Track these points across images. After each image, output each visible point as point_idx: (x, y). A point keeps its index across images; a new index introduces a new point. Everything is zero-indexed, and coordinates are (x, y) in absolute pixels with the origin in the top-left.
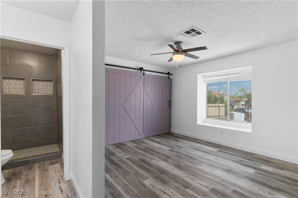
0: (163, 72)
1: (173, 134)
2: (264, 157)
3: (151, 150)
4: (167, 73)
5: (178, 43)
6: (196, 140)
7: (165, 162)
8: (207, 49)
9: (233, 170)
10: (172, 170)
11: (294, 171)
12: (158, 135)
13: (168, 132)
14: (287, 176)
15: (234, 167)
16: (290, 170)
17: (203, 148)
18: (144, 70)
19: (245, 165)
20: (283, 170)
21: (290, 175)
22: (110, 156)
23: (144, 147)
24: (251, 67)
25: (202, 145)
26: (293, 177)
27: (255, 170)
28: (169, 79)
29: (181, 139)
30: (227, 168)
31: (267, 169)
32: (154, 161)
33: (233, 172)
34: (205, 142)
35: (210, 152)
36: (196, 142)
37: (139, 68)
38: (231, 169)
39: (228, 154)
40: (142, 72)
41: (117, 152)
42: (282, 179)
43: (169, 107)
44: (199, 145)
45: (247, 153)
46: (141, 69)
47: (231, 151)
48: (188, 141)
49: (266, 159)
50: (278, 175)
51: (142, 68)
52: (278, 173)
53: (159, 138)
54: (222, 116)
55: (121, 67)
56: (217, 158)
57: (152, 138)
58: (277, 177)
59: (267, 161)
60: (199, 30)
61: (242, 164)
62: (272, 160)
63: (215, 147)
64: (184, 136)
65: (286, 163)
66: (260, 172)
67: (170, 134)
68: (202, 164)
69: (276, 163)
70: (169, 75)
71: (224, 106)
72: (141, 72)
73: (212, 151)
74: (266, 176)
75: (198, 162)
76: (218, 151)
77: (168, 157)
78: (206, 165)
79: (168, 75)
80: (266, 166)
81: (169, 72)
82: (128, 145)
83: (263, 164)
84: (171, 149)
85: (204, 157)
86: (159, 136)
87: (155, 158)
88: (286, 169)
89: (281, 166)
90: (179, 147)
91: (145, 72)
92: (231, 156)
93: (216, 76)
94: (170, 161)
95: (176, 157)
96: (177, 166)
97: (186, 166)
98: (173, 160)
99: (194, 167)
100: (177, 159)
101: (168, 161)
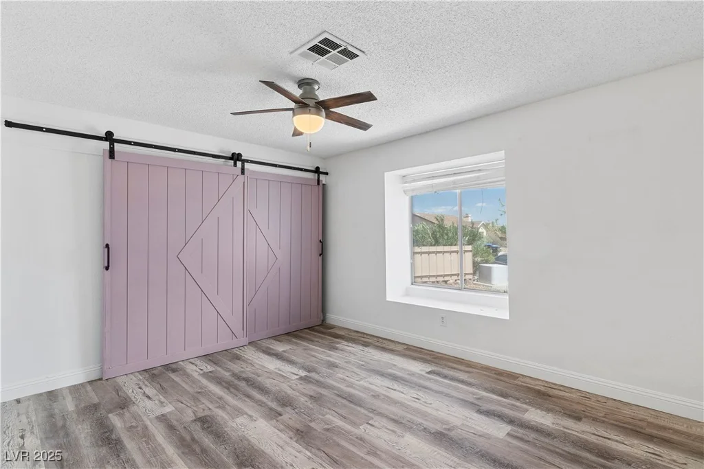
0: (300, 167)
1: (333, 327)
2: (537, 383)
3: (247, 380)
4: (313, 169)
5: (305, 83)
6: (384, 341)
7: (271, 419)
8: (376, 99)
9: (452, 434)
10: (279, 451)
11: (604, 422)
12: (288, 334)
13: (320, 323)
14: (587, 441)
15: (457, 422)
16: (595, 419)
17: (395, 365)
18: (244, 161)
19: (488, 413)
20: (578, 419)
21: (593, 437)
22: (110, 411)
23: (234, 375)
24: (502, 154)
25: (392, 357)
26: (600, 441)
27: (508, 428)
28: (318, 184)
29: (346, 343)
30: (439, 427)
31: (541, 421)
32: (240, 420)
33: (451, 439)
34: (405, 347)
35: (407, 377)
36: (383, 348)
37: (230, 155)
38: (449, 430)
39: (453, 379)
40: (239, 164)
41: (140, 397)
42: (573, 451)
43: (321, 258)
44: (386, 357)
45: (500, 374)
46: (235, 157)
47: (461, 370)
48: (361, 348)
49: (542, 389)
50: (565, 437)
51: (239, 155)
52: (564, 433)
53: (289, 342)
54: (466, 274)
55: (173, 150)
56: (421, 394)
57: (266, 344)
58: (561, 447)
59: (543, 395)
60: (345, 44)
61: (480, 412)
62: (556, 392)
63: (425, 361)
64: (357, 332)
65: (587, 396)
66: (521, 431)
67: (322, 329)
68: (376, 418)
69: (565, 400)
70: (319, 176)
71: (471, 251)
72: (235, 165)
73: (413, 374)
74: (534, 445)
75: (366, 412)
76: (429, 373)
77: (286, 402)
78: (384, 420)
79: (317, 175)
80: (538, 411)
81: (318, 168)
82: (190, 368)
83: (533, 406)
84: (307, 374)
85: (388, 394)
86: (293, 335)
87: (246, 410)
88: (586, 417)
89: (576, 407)
90: (333, 366)
91: (247, 165)
92: (460, 385)
93: (429, 178)
94: (285, 417)
95: (309, 402)
96: (302, 432)
97: (328, 430)
98: (297, 413)
99: (348, 432)
100: (311, 406)
101: (280, 418)
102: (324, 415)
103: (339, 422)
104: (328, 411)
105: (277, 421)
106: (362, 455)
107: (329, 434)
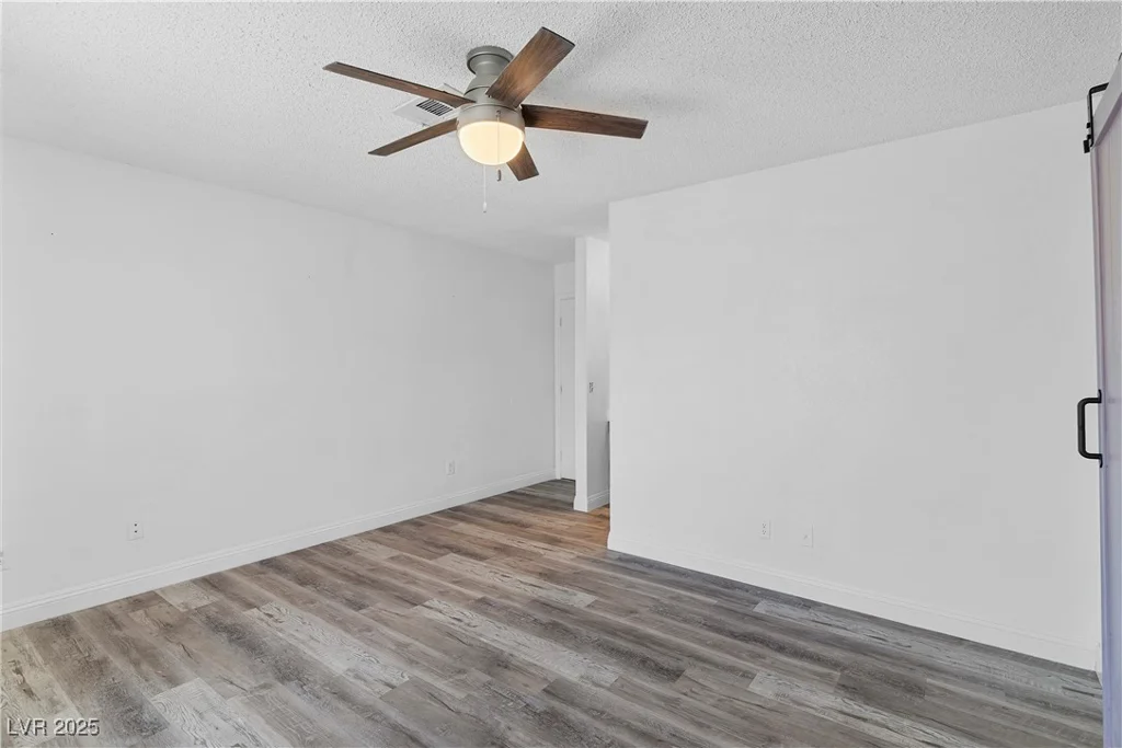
10: (520, 640)
32: (610, 677)
94: (537, 689)
95: (503, 726)
96: (499, 665)
97: (460, 672)
98: (519, 697)
99: (428, 670)
100: (497, 718)
101: (545, 686)
102: (469, 695)
103: (442, 685)
104: (461, 708)
105: (545, 679)
106: (417, 643)
107: (458, 665)
